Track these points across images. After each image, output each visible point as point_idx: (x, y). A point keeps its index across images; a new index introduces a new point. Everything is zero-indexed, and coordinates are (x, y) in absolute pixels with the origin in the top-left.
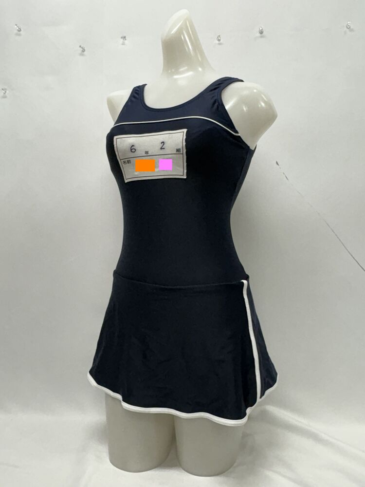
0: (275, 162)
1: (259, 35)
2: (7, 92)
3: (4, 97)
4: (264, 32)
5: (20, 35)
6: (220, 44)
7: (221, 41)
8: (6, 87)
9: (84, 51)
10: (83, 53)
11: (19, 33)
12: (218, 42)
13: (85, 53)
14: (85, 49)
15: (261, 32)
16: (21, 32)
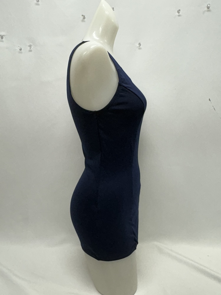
0: (209, 99)
1: (206, 9)
2: (32, 47)
3: (30, 51)
4: (211, 8)
5: (38, 5)
6: (179, 16)
7: (180, 13)
8: (31, 44)
9: (84, 18)
10: (84, 20)
11: (38, 3)
12: (178, 14)
13: (85, 20)
14: (85, 16)
15: (208, 8)
16: (40, 3)
